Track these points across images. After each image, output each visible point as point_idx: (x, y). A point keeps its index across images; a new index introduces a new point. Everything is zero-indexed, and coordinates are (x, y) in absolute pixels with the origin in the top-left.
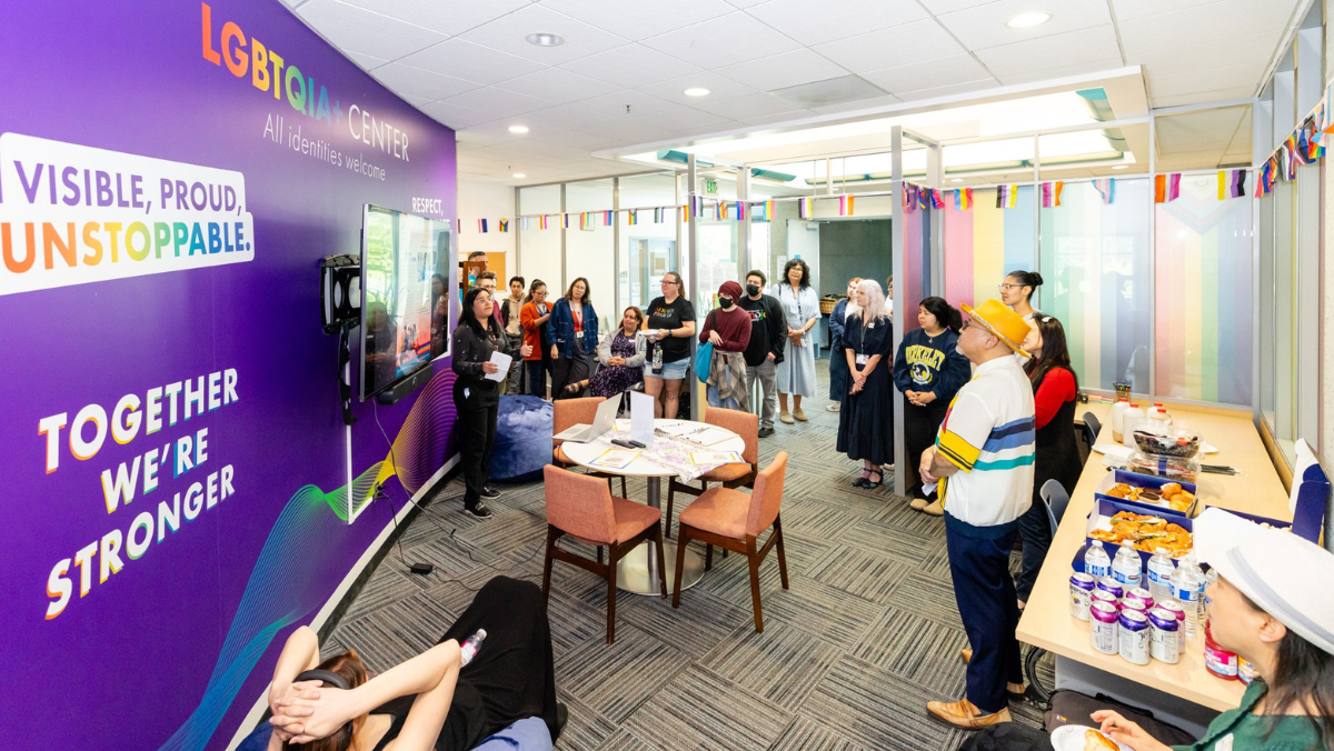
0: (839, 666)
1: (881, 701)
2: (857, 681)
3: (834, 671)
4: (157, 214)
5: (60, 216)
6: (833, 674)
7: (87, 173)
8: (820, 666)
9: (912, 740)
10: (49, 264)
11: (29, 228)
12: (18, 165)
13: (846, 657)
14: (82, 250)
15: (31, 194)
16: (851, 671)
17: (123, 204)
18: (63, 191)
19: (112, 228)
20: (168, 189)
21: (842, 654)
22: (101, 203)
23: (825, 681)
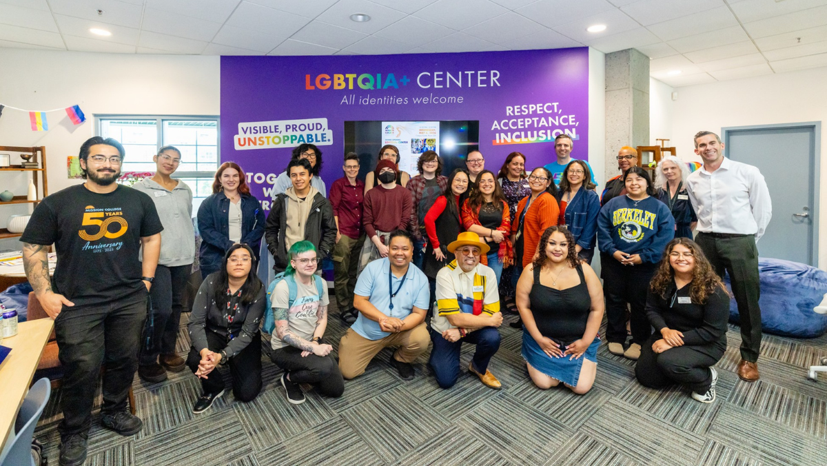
0: (245, 442)
1: (196, 451)
2: (224, 445)
3: (245, 436)
4: (284, 133)
5: (252, 136)
6: (242, 434)
7: (260, 127)
8: (255, 431)
9: (158, 450)
10: (249, 145)
11: (245, 139)
12: (243, 128)
13: (250, 450)
14: (258, 142)
15: (245, 133)
16: (234, 446)
17: (271, 132)
18: (253, 131)
19: (268, 138)
20: (288, 127)
21: (255, 447)
22: (264, 132)
23: (240, 428)
